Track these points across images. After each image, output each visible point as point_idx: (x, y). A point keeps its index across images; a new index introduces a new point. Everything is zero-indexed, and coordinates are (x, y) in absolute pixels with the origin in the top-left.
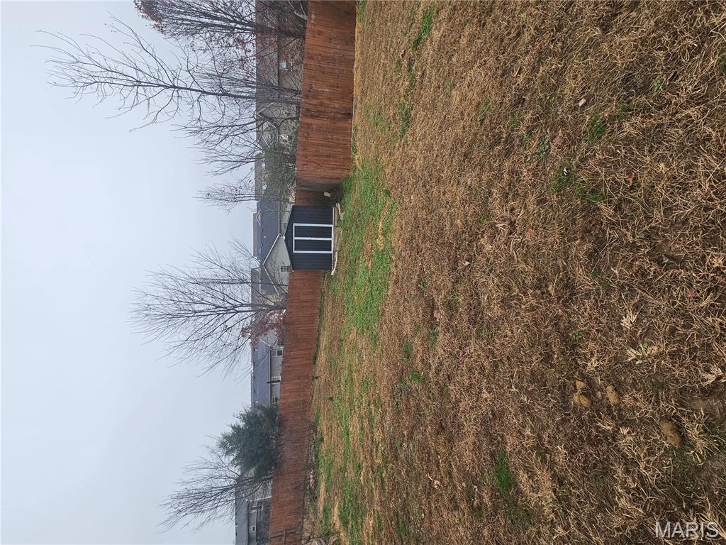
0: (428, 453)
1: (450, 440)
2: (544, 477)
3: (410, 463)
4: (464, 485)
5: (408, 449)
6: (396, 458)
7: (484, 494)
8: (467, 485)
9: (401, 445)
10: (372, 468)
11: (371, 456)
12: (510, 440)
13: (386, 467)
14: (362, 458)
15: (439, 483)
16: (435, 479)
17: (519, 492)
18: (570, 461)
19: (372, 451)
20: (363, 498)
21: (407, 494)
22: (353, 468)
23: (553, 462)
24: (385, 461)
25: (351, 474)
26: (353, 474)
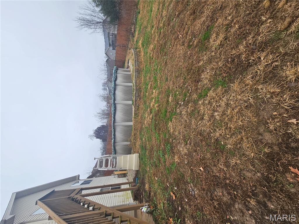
0: (183, 24)
1: (194, 19)
2: (221, 37)
3: (173, 27)
4: (190, 37)
5: (175, 21)
6: (169, 24)
7: (195, 41)
8: (191, 38)
9: (173, 19)
10: (158, 28)
11: (159, 22)
12: (220, 20)
13: (164, 28)
14: (155, 23)
15: (181, 36)
16: (181, 34)
17: (209, 41)
18: (236, 31)
19: (160, 20)
20: (151, 38)
21: (168, 39)
22: (150, 27)
23: (230, 31)
24: (164, 25)
25: (149, 29)
26: (150, 30)
